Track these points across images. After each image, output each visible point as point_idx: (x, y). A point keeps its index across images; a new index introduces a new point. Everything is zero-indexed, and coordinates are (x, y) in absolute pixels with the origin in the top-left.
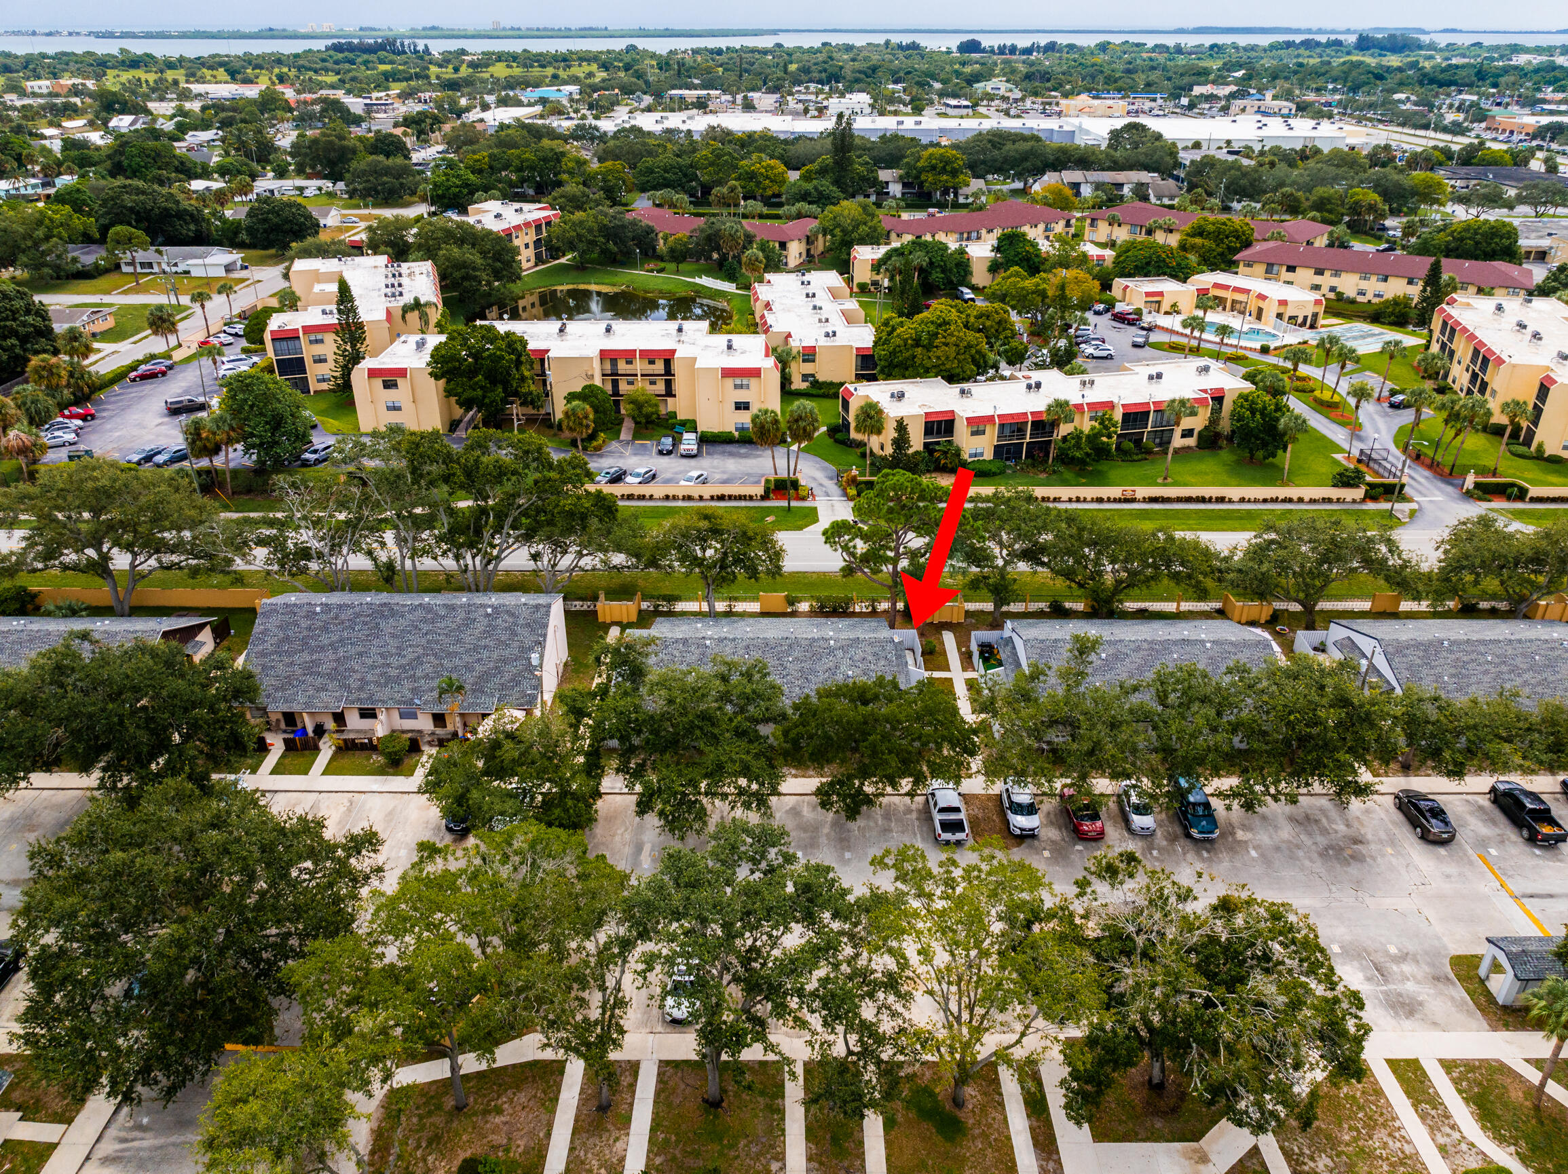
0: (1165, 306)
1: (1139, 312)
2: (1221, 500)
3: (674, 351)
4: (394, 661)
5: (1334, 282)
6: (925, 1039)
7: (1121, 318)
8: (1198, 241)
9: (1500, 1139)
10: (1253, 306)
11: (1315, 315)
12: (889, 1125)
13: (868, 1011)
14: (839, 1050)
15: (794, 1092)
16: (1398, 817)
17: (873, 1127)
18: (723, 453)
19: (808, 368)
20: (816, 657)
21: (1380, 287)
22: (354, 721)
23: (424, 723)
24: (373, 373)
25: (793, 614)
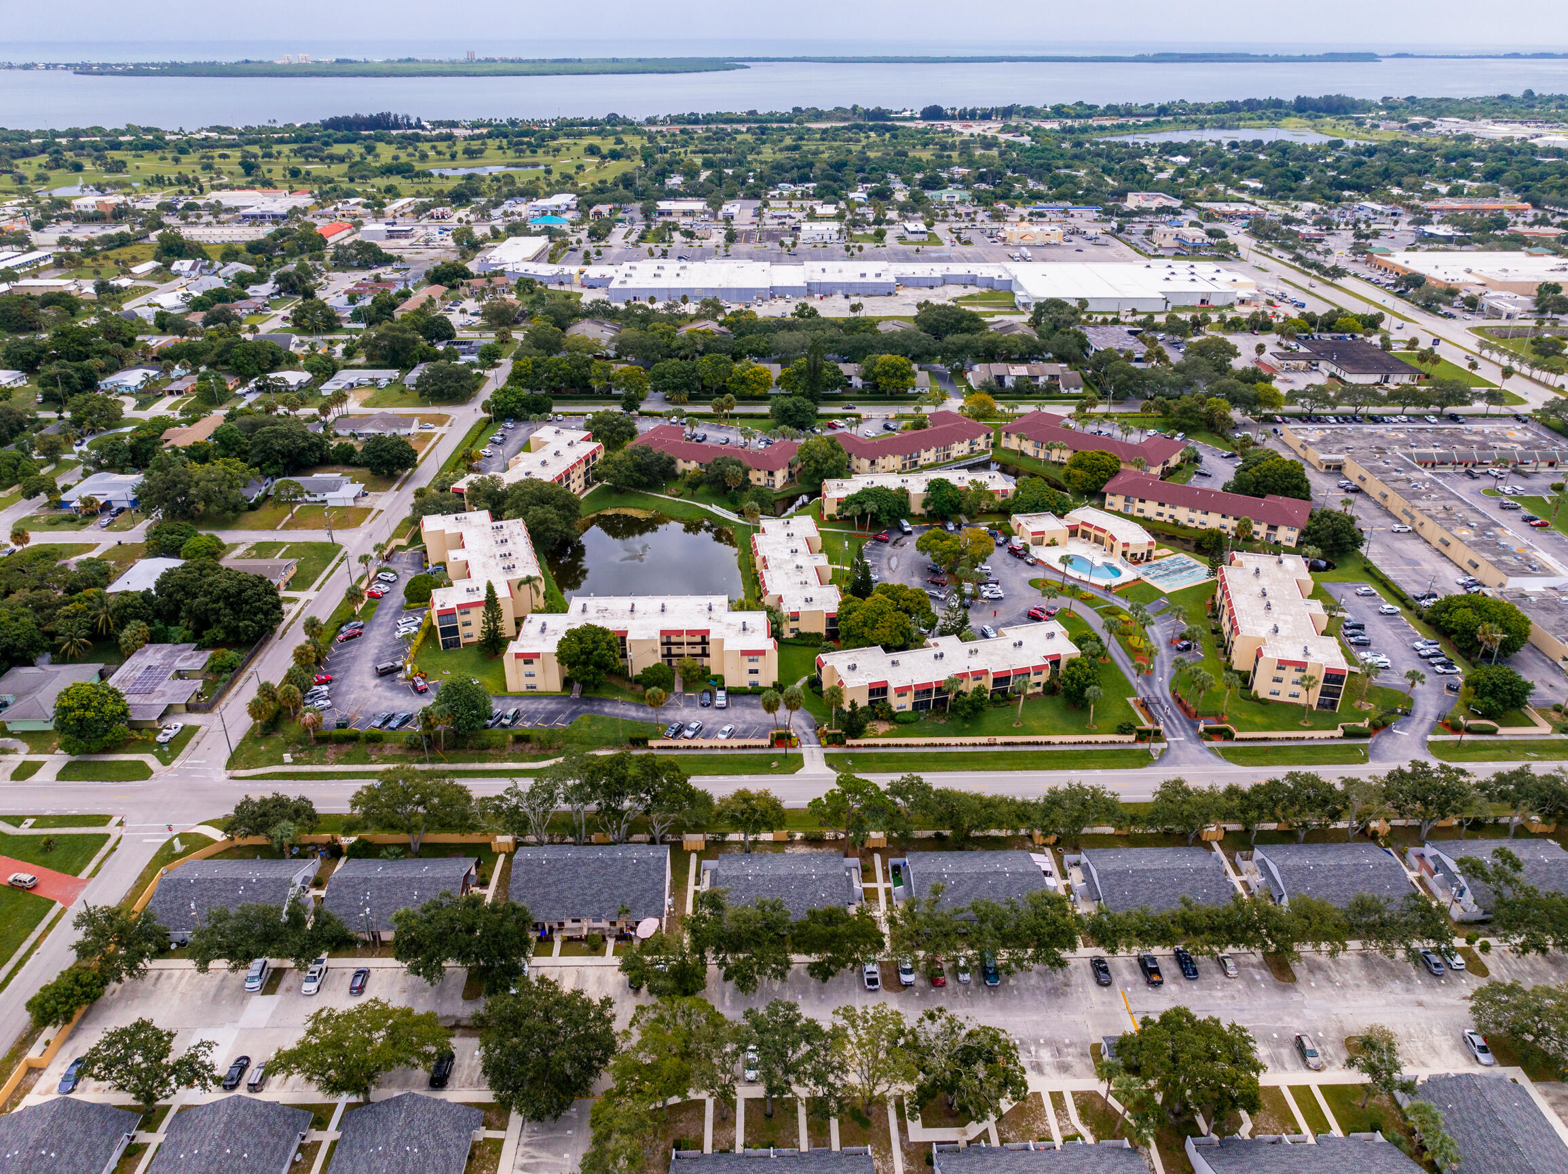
0: (1046, 541)
1: (1026, 548)
2: (1048, 743)
3: (708, 632)
4: (588, 892)
5: (1172, 512)
6: (854, 1089)
7: (1013, 552)
8: (1078, 472)
9: (1085, 1123)
10: (1108, 541)
11: (1150, 552)
12: (840, 1123)
13: (831, 1078)
14: (820, 1094)
15: (802, 1112)
16: (1090, 970)
17: (834, 1123)
18: (742, 704)
19: (794, 625)
20: (806, 885)
21: (1204, 518)
22: (569, 924)
23: (605, 924)
24: (518, 656)
25: (791, 842)
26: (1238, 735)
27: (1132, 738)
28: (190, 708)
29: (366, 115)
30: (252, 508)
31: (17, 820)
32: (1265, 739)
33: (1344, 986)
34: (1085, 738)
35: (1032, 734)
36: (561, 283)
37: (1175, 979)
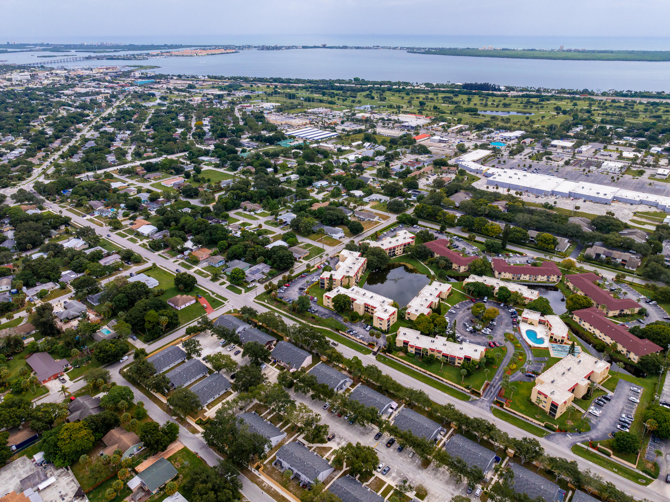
0: (529, 322)
1: (519, 322)
3: (376, 308)
5: (594, 330)
11: (563, 340)
24: (327, 296)
25: (345, 370)
26: (505, 407)
27: (469, 391)
28: (259, 282)
29: (479, 83)
30: (314, 233)
31: (213, 293)
32: (514, 413)
33: (438, 478)
34: (454, 384)
35: (441, 376)
36: (477, 173)
37: (394, 449)
